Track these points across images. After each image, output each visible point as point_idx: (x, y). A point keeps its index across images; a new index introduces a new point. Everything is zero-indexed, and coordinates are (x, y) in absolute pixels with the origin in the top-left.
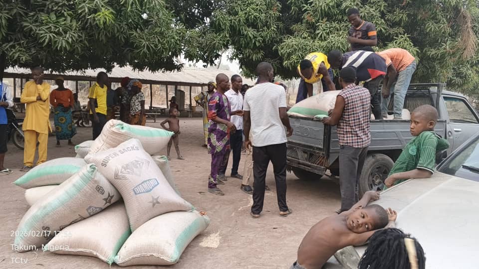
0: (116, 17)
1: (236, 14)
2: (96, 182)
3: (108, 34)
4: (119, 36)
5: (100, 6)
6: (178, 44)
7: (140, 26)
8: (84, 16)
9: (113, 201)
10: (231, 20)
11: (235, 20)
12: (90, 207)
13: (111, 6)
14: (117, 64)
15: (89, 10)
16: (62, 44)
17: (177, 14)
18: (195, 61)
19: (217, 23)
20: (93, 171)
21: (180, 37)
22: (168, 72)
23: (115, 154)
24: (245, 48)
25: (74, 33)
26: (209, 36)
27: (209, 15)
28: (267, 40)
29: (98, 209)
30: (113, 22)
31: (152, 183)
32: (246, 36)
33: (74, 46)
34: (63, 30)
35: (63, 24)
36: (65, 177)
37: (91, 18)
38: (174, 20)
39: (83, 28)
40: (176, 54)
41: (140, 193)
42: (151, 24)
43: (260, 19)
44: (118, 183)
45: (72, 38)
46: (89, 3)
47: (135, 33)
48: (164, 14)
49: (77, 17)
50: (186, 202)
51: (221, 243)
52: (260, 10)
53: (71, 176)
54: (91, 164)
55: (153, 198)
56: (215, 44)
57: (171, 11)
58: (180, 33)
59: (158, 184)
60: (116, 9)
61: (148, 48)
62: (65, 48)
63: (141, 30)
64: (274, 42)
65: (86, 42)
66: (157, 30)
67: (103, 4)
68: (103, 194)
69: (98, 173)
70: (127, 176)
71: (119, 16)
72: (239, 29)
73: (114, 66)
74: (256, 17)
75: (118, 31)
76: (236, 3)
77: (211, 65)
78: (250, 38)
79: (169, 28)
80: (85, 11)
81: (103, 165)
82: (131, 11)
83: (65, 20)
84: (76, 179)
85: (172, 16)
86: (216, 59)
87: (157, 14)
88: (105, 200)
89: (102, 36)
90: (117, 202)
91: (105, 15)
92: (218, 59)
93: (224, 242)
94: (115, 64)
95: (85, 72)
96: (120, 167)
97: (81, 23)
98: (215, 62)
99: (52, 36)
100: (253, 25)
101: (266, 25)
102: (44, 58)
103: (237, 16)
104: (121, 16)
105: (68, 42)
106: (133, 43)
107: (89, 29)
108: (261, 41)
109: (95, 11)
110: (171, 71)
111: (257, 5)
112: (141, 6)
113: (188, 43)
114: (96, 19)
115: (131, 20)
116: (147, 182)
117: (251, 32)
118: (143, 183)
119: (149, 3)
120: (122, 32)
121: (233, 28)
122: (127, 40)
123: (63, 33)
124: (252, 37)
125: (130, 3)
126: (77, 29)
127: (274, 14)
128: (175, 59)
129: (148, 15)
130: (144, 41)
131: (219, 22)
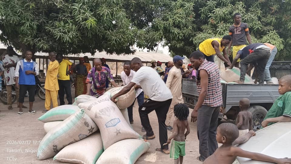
0: (98, 23)
1: (167, 20)
2: (84, 119)
3: (93, 33)
4: (99, 34)
5: (89, 16)
6: (133, 38)
7: (111, 28)
8: (80, 23)
9: (94, 131)
10: (164, 24)
11: (167, 24)
12: (80, 134)
13: (95, 16)
14: (98, 50)
15: (82, 19)
16: (67, 39)
17: (133, 21)
18: (142, 48)
19: (156, 25)
20: (83, 113)
21: (134, 34)
22: (127, 55)
23: (96, 103)
24: (173, 40)
25: (74, 32)
26: (151, 33)
27: (151, 21)
28: (186, 35)
29: (85, 136)
30: (96, 26)
31: (117, 121)
32: (174, 33)
33: (74, 40)
34: (67, 31)
35: (67, 28)
36: (66, 116)
37: (83, 24)
38: (131, 24)
39: (79, 30)
40: (132, 44)
41: (109, 127)
42: (118, 27)
43: (182, 23)
44: (97, 120)
45: (72, 35)
46: (82, 15)
47: (108, 32)
48: (125, 21)
49: (75, 23)
50: (137, 133)
51: (157, 159)
52: (182, 17)
53: (70, 116)
54: (82, 109)
55: (117, 130)
56: (155, 38)
57: (129, 19)
58: (134, 32)
59: (120, 121)
60: (98, 18)
61: (116, 41)
62: (68, 41)
63: (112, 30)
64: (190, 36)
65: (80, 37)
66: (121, 30)
67: (90, 16)
68: (88, 127)
69: (85, 114)
70: (103, 116)
71: (99, 23)
72: (169, 29)
73: (96, 52)
74: (179, 22)
75: (99, 31)
76: (168, 13)
77: (152, 50)
78: (176, 34)
79: (128, 29)
80: (80, 19)
81: (88, 110)
82: (106, 19)
83: (69, 25)
84: (73, 118)
85: (130, 22)
86: (155, 47)
87: (121, 21)
88: (89, 130)
89: (89, 34)
90: (96, 132)
91: (91, 22)
92: (156, 47)
93: (159, 159)
94: (97, 50)
95: (79, 55)
96: (98, 111)
97: (78, 27)
98: (154, 49)
99: (61, 34)
100: (178, 26)
101: (186, 26)
102: (57, 47)
103: (168, 21)
104: (100, 22)
105: (70, 38)
106: (107, 38)
107: (82, 30)
108: (182, 36)
109: (86, 20)
110: (129, 54)
111: (180, 14)
112: (112, 16)
113: (139, 37)
114: (86, 24)
115: (106, 25)
116: (114, 120)
117: (176, 31)
118: (111, 120)
119: (117, 14)
120: (101, 32)
121: (165, 28)
122: (104, 36)
123: (67, 32)
124: (177, 33)
125: (106, 15)
126: (76, 30)
127: (191, 19)
128: (131, 47)
129: (116, 21)
130: (114, 37)
131: (157, 25)
